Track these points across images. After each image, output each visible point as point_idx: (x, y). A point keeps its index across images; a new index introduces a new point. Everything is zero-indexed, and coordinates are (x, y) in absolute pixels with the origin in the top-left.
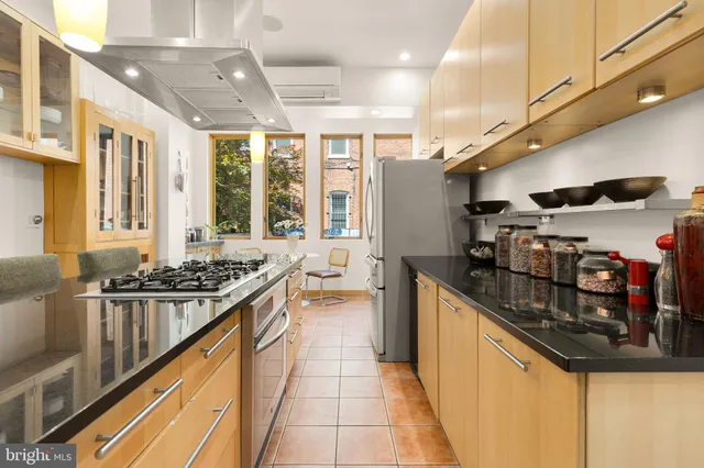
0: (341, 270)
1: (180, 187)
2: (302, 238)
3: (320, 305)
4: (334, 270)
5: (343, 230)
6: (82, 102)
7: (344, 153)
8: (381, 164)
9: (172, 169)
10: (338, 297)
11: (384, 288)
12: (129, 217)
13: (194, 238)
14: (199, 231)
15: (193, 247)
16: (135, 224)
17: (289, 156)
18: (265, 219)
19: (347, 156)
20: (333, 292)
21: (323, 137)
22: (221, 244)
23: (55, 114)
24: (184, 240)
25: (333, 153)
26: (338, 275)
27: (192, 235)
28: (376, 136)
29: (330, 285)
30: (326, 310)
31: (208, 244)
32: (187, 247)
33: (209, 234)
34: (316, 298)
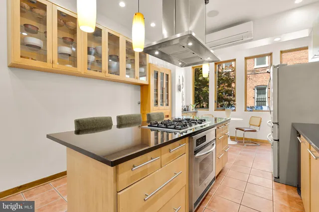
0: (257, 128)
1: (180, 90)
2: (235, 110)
3: (243, 145)
4: (253, 128)
5: (263, 107)
6: (150, 64)
7: (265, 64)
8: (276, 69)
9: (177, 83)
10: (255, 142)
11: (278, 140)
12: (163, 102)
13: (185, 110)
14: (188, 107)
15: (185, 113)
16: (165, 104)
17: (230, 70)
18: (215, 102)
19: (267, 65)
20: (252, 140)
21: (246, 58)
22: (196, 112)
23: (143, 70)
24: (181, 110)
25: (257, 65)
26: (255, 131)
27: (185, 108)
28: (282, 52)
29: (249, 135)
30: (246, 148)
31: (191, 112)
32: (182, 113)
33: (192, 108)
34: (241, 141)
